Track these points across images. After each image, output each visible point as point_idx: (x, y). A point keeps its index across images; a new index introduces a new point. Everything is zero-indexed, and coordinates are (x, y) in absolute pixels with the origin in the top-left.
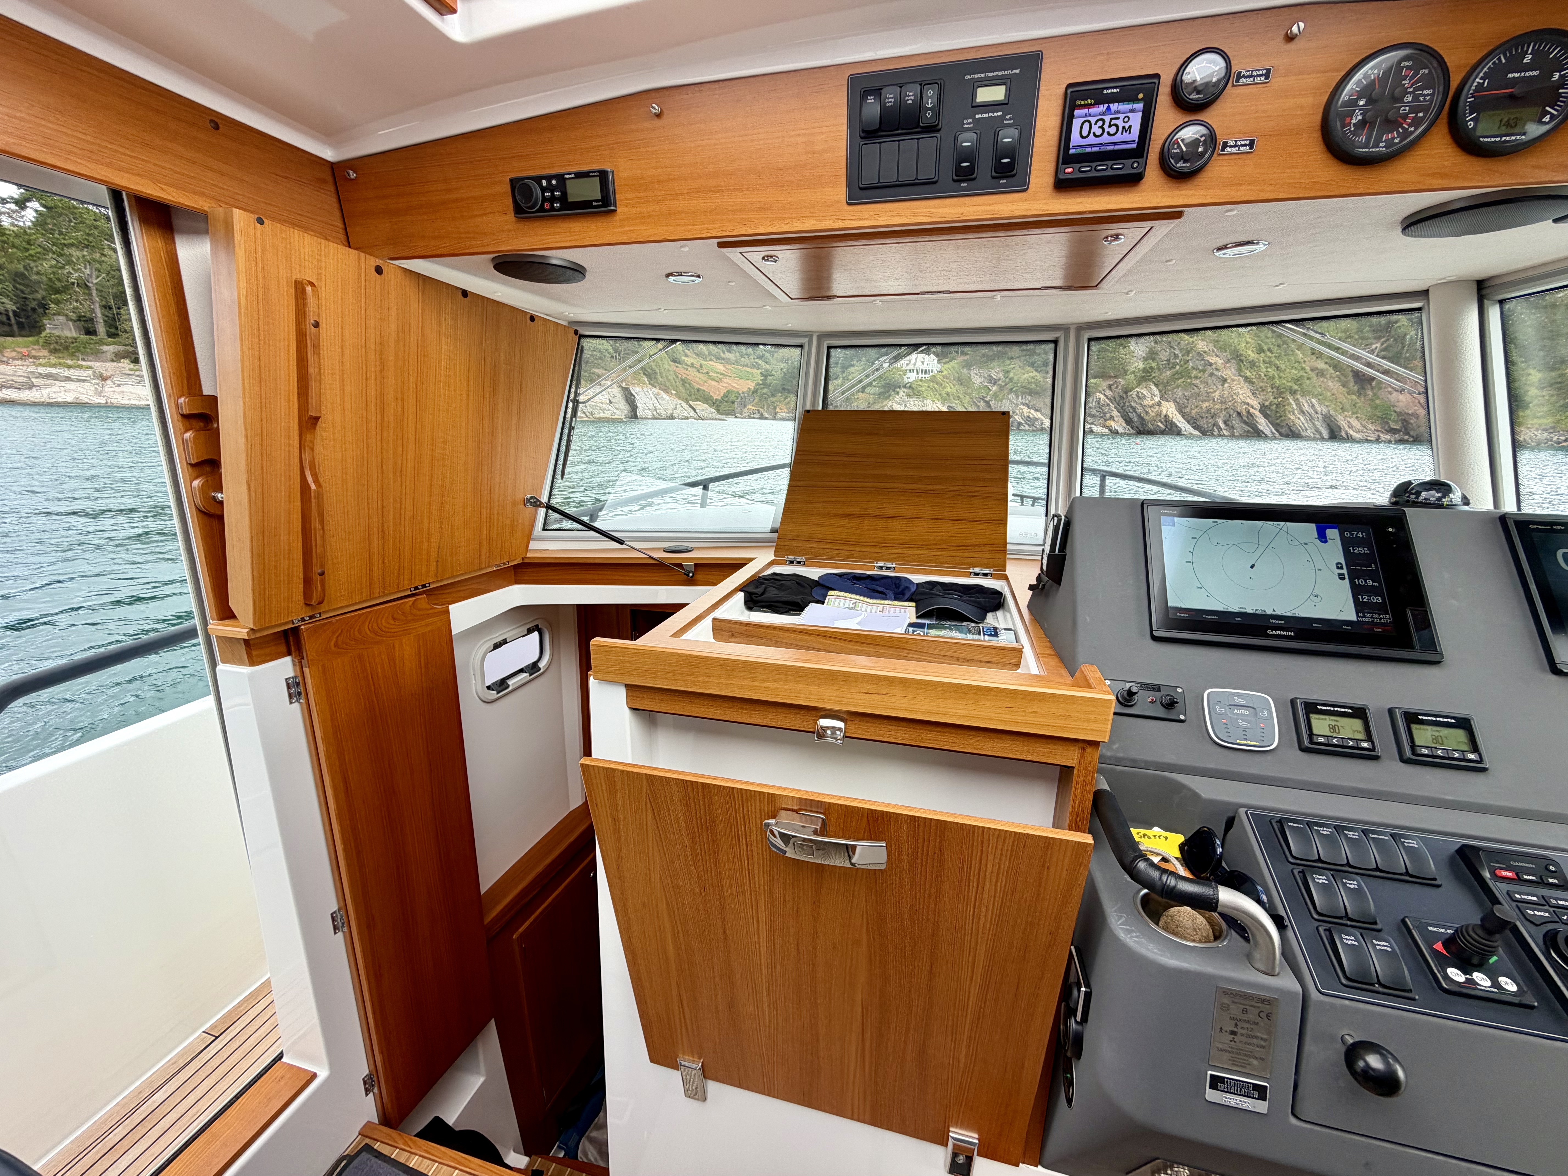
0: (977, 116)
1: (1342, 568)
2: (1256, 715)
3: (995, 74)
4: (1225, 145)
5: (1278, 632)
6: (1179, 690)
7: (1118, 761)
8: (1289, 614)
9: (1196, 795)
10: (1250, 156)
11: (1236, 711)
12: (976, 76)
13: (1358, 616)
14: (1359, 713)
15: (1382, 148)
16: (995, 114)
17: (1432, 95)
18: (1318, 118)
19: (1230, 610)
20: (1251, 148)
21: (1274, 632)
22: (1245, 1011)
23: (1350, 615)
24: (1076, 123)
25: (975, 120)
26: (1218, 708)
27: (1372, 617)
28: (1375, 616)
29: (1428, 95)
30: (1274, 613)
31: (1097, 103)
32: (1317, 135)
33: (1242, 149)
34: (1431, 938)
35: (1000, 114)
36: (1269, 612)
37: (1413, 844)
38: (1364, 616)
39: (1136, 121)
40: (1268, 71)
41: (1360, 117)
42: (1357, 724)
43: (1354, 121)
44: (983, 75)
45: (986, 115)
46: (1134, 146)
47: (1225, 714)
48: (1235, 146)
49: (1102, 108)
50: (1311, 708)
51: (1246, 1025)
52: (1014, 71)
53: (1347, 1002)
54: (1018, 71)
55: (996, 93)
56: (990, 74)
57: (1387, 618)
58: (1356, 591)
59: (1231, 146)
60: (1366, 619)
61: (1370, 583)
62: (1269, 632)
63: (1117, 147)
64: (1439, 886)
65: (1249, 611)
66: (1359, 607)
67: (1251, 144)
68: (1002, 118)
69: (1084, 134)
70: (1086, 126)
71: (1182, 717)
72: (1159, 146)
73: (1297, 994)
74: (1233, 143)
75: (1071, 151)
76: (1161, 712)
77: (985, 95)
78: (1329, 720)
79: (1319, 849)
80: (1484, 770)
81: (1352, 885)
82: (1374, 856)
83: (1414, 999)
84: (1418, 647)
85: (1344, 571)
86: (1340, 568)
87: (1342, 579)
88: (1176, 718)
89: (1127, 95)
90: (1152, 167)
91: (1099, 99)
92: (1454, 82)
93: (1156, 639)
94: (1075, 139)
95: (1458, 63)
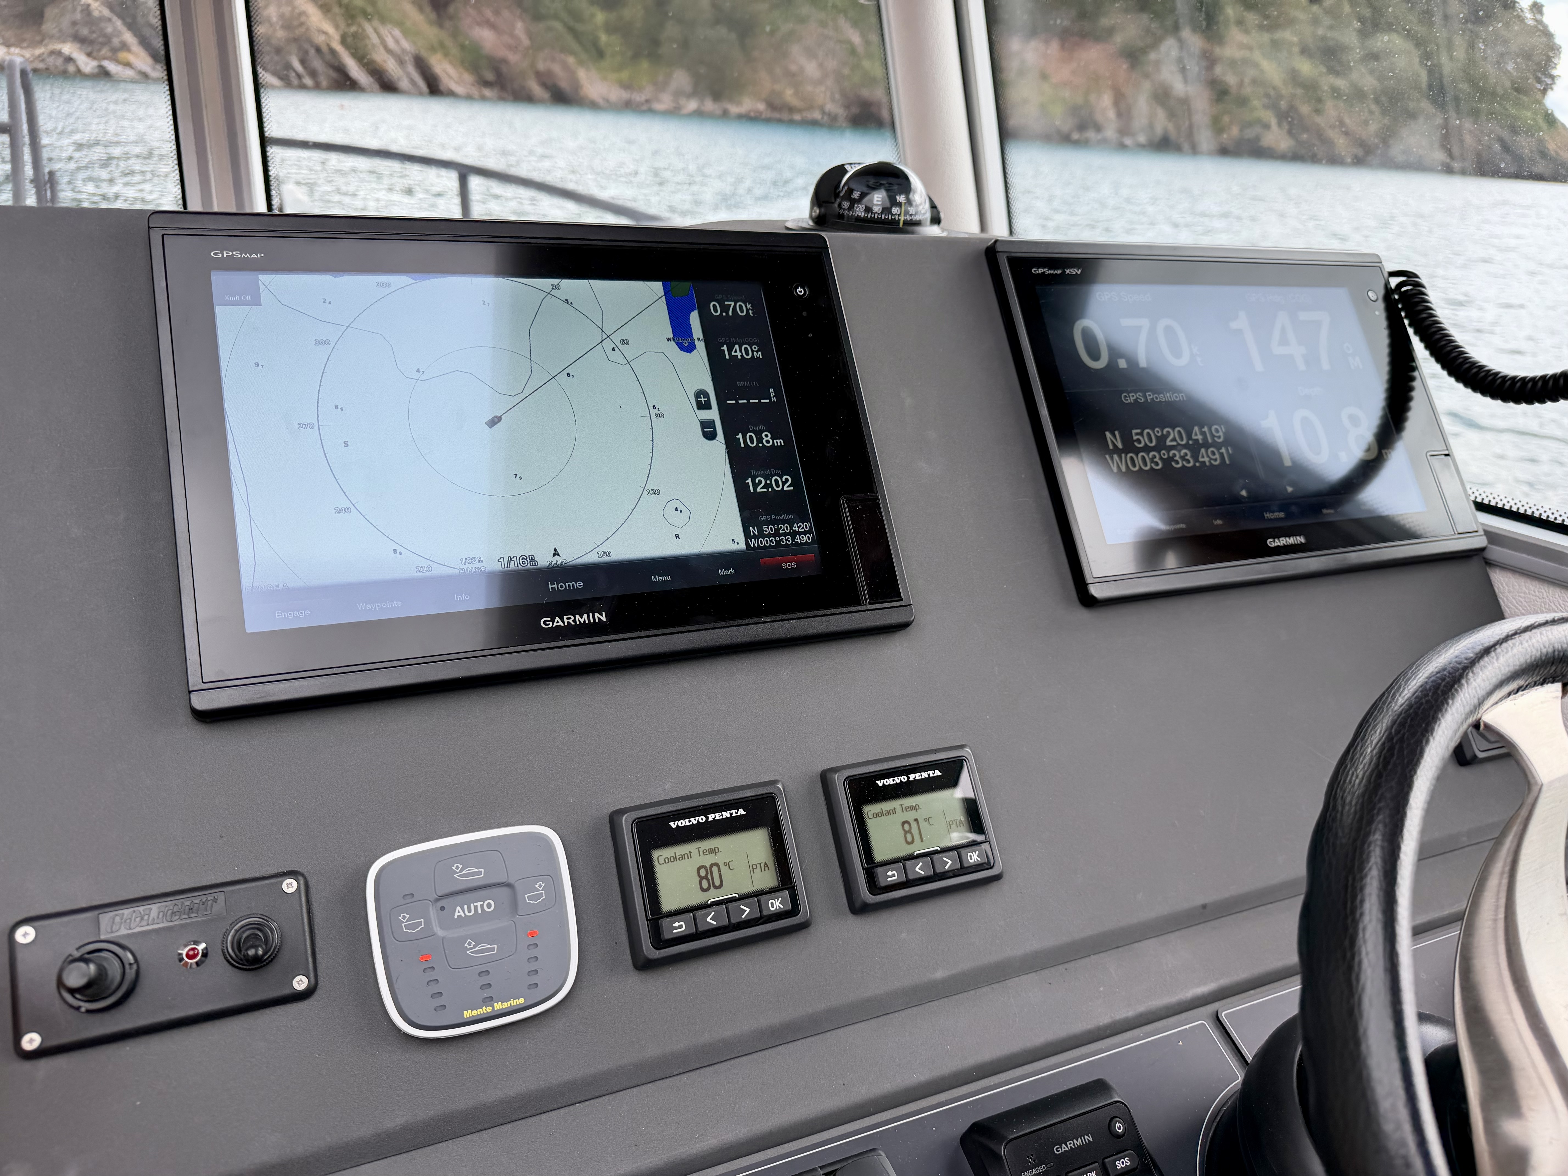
1: (706, 406)
2: (514, 905)
5: (568, 620)
6: (289, 885)
8: (593, 558)
11: (458, 912)
13: (747, 536)
14: (762, 813)
19: (438, 571)
21: (558, 622)
23: (732, 535)
26: (404, 918)
27: (777, 534)
28: (784, 528)
30: (556, 560)
36: (544, 560)
38: (761, 535)
42: (755, 844)
47: (429, 931)
50: (657, 832)
57: (805, 533)
60: (764, 542)
61: (767, 437)
62: (544, 623)
66: (751, 509)
71: (300, 983)
76: (223, 990)
78: (698, 854)
80: (995, 880)
84: (865, 596)
85: (713, 414)
86: (704, 406)
87: (710, 435)
88: (286, 991)
93: (206, 718)
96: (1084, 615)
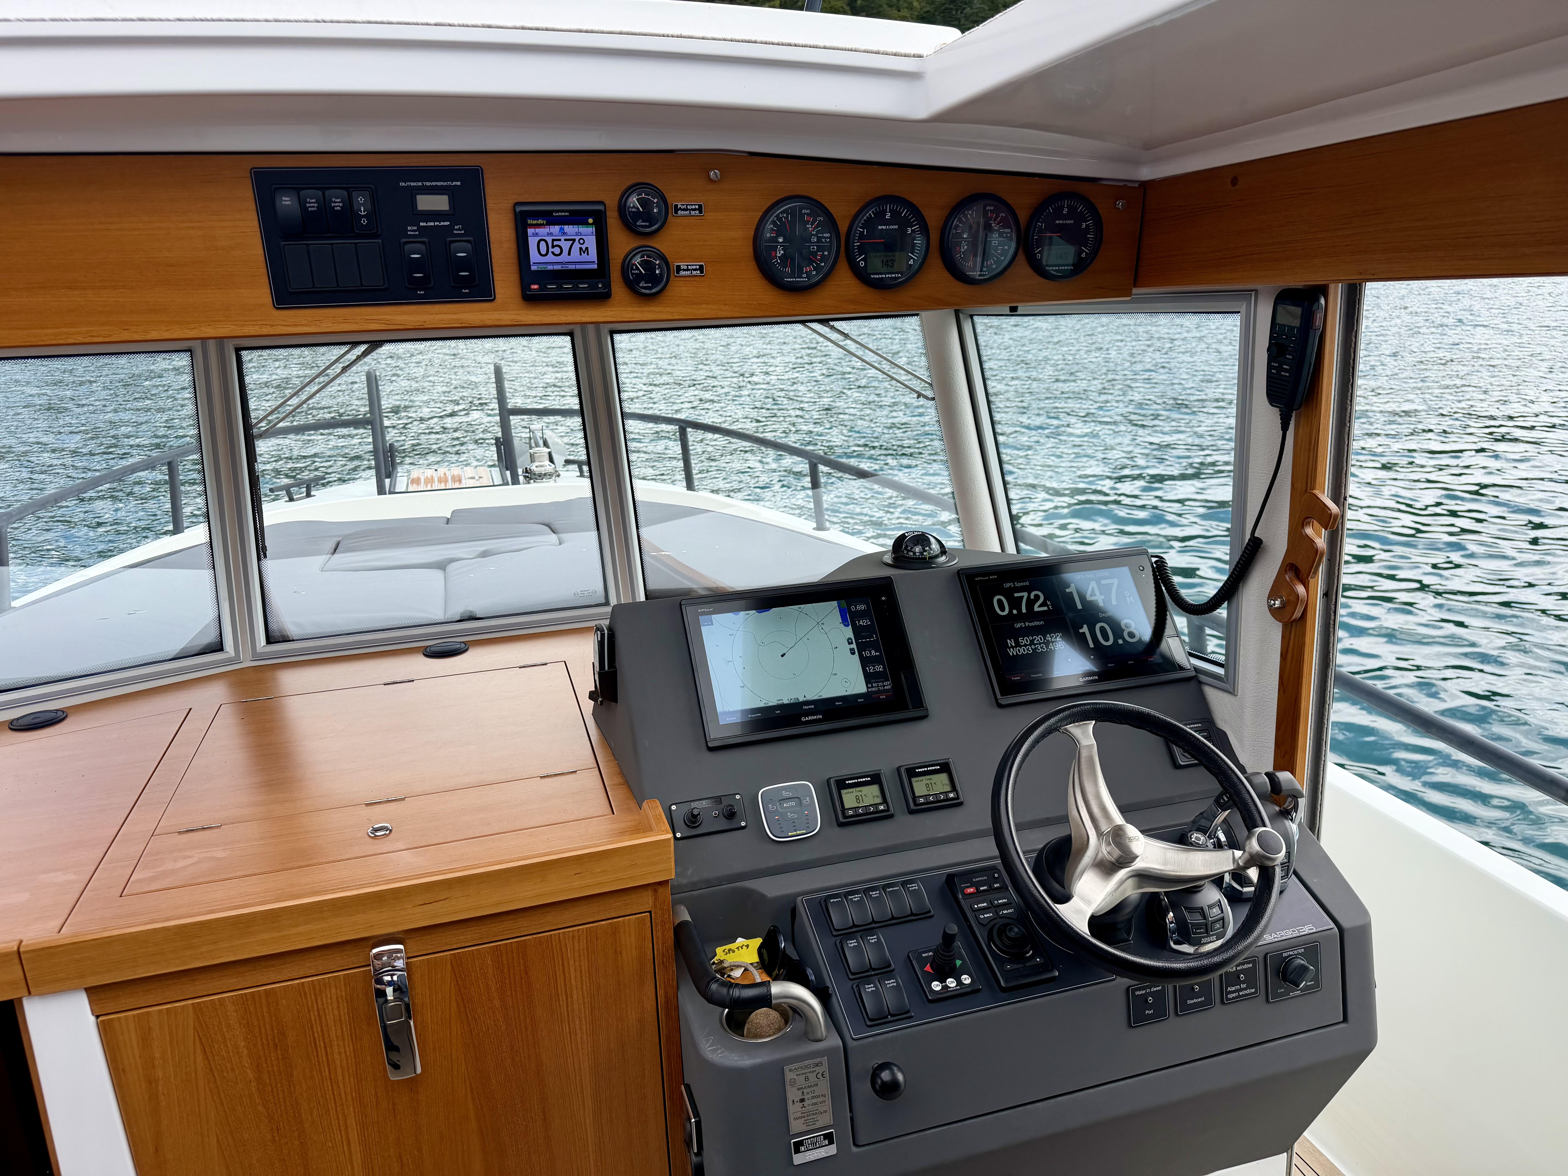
0: (422, 224)
1: (852, 643)
2: (801, 804)
3: (434, 184)
4: (679, 269)
5: (810, 718)
6: (738, 797)
7: (694, 886)
8: (816, 698)
9: (763, 896)
10: (702, 279)
11: (784, 805)
12: (412, 184)
13: (868, 687)
14: (875, 779)
15: (804, 279)
16: (442, 223)
17: (830, 238)
18: (750, 250)
19: (770, 704)
20: (702, 272)
21: (807, 718)
22: (807, 1079)
23: (861, 688)
24: (532, 242)
25: (420, 228)
26: (770, 806)
27: (878, 686)
28: (880, 684)
29: (827, 238)
30: (805, 699)
31: (550, 223)
32: (753, 264)
33: (694, 273)
34: (922, 962)
35: (447, 223)
36: (801, 699)
37: (914, 887)
38: (872, 687)
39: (591, 243)
40: (700, 206)
41: (782, 252)
42: (874, 789)
43: (778, 255)
44: (420, 184)
45: (432, 224)
46: (595, 267)
47: (777, 810)
48: (688, 270)
49: (555, 229)
50: (842, 784)
51: (809, 1090)
52: (454, 183)
53: (871, 1039)
54: (459, 183)
55: (440, 203)
56: (428, 184)
57: (888, 685)
58: (865, 662)
59: (684, 270)
60: (873, 689)
61: (873, 652)
62: (803, 719)
63: (579, 267)
64: (932, 916)
65: (786, 702)
66: (869, 678)
67: (701, 268)
68: (451, 228)
69: (543, 252)
70: (543, 245)
71: (743, 824)
72: (619, 268)
73: (838, 1048)
74: (685, 267)
75: (533, 268)
76: (724, 824)
77: (426, 203)
78: (855, 791)
79: (853, 915)
80: (961, 804)
81: (873, 939)
82: (890, 907)
83: (911, 1017)
84: (911, 707)
85: (854, 646)
86: (850, 643)
87: (853, 653)
88: (738, 826)
89: (577, 218)
90: (618, 288)
91: (551, 219)
92: (843, 227)
93: (711, 749)
94: (534, 256)
95: (842, 213)
96: (999, 711)
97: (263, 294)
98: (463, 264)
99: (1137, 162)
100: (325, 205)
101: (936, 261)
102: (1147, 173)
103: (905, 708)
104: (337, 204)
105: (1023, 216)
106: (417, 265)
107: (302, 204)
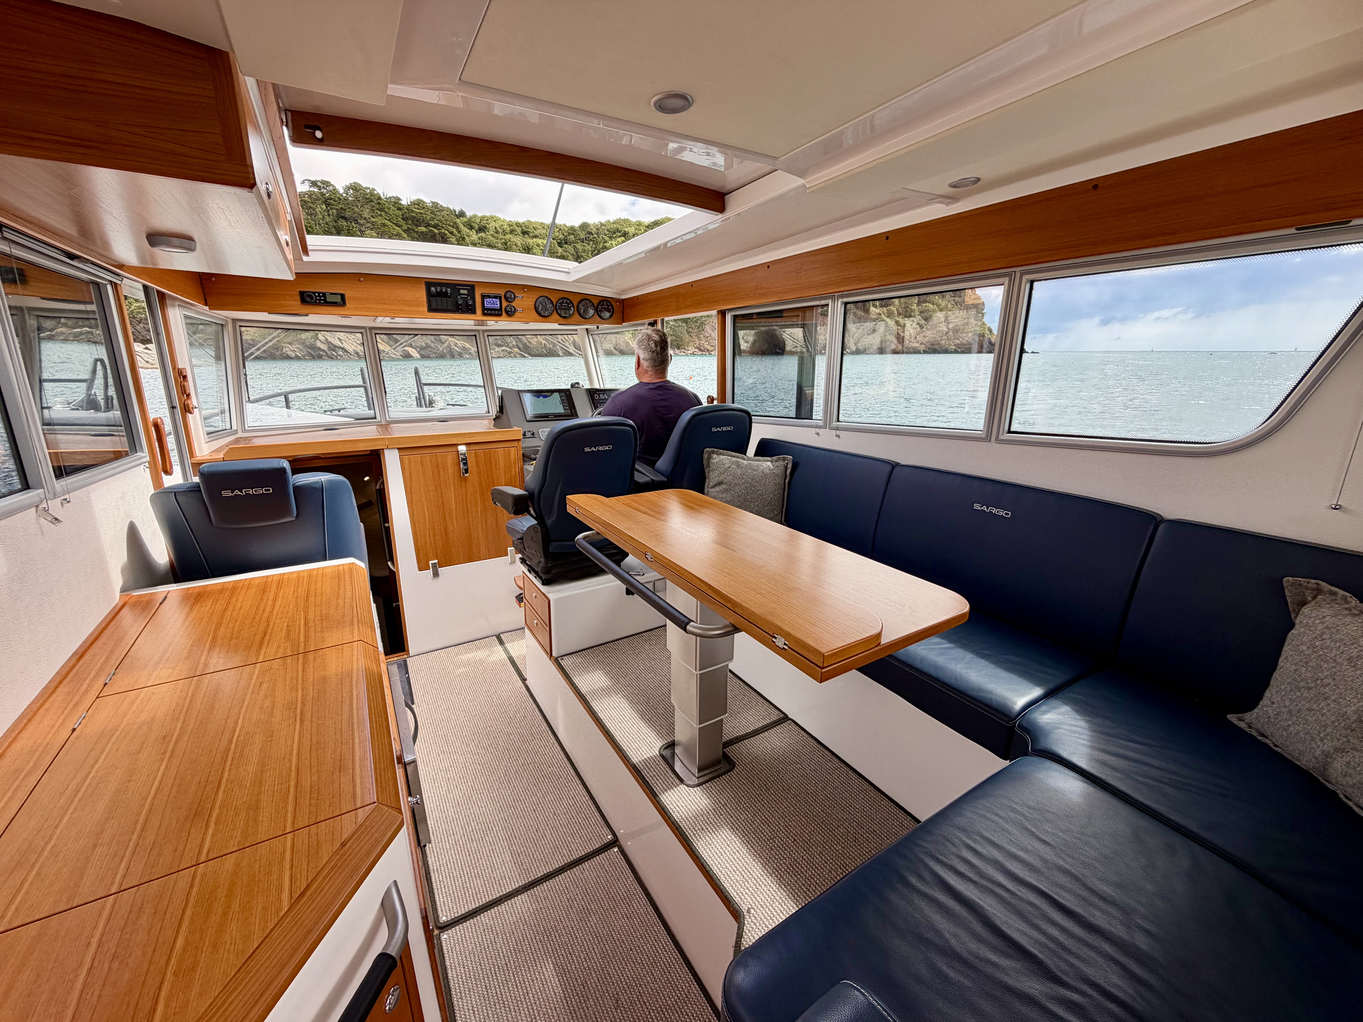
0: (461, 296)
1: (560, 402)
3: (464, 288)
4: (517, 310)
5: (551, 416)
6: (534, 431)
8: (552, 412)
10: (523, 312)
12: (459, 287)
15: (546, 314)
16: (465, 296)
18: (533, 307)
19: (540, 413)
23: (563, 411)
24: (485, 302)
28: (567, 410)
29: (551, 306)
32: (534, 310)
35: (467, 296)
36: (549, 413)
39: (498, 303)
40: (522, 297)
43: (540, 308)
45: (463, 296)
46: (499, 308)
48: (520, 310)
49: (491, 299)
52: (469, 288)
55: (465, 292)
56: (462, 287)
57: (569, 409)
58: (564, 406)
60: (566, 412)
61: (565, 404)
62: (549, 417)
63: (495, 308)
66: (565, 409)
67: (523, 310)
70: (487, 303)
72: (504, 309)
75: (485, 307)
77: (462, 292)
87: (561, 404)
89: (495, 297)
90: (504, 313)
91: (489, 297)
92: (555, 304)
93: (528, 421)
94: (486, 305)
95: (554, 301)
97: (426, 309)
98: (470, 305)
99: (620, 294)
100: (441, 290)
101: (576, 313)
102: (624, 297)
103: (573, 416)
104: (444, 290)
105: (596, 305)
106: (460, 305)
107: (436, 290)
